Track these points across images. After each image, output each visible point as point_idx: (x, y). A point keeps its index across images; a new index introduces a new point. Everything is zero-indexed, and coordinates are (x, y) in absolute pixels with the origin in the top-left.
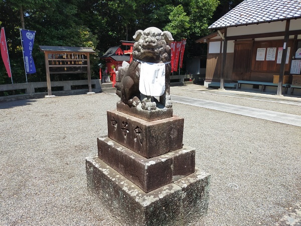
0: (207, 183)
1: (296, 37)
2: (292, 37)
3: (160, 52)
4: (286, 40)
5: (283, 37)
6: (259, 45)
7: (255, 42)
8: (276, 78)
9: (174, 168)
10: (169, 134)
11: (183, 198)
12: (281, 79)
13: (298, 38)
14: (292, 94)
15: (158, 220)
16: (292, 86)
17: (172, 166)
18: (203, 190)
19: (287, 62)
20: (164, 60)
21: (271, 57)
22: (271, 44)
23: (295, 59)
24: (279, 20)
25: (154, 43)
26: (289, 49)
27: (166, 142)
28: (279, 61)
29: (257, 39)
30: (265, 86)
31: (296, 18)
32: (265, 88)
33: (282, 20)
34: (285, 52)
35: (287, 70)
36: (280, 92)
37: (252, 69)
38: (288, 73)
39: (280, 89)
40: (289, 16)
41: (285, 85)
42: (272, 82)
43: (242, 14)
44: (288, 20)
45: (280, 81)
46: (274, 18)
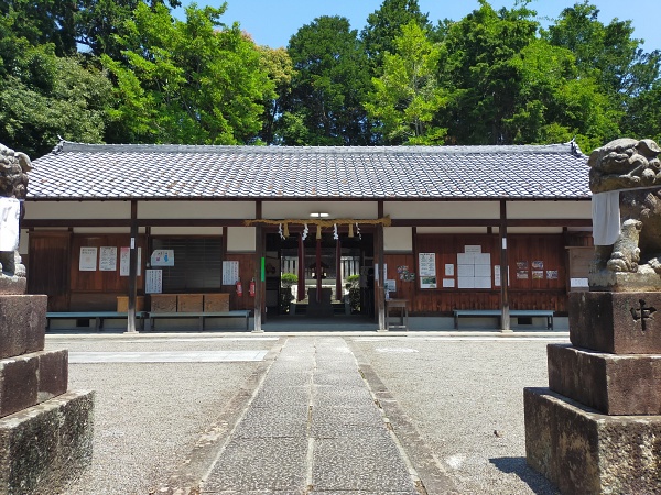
0: (91, 404)
1: (148, 231)
2: (142, 229)
3: (15, 180)
4: (134, 233)
5: (127, 230)
6: (84, 240)
7: (74, 236)
8: (123, 302)
9: (41, 378)
10: (27, 319)
11: (61, 425)
12: (132, 304)
13: (152, 233)
14: (153, 329)
15: (27, 461)
16: (151, 315)
17: (37, 373)
18: (86, 416)
19: (139, 273)
20: (19, 194)
21: (108, 264)
22: (106, 241)
23: (151, 268)
24: (119, 199)
25: (7, 164)
26: (139, 249)
27: (22, 333)
28: (125, 272)
29: (78, 230)
30: (102, 319)
31: (147, 199)
32: (102, 323)
33: (125, 199)
34: (133, 254)
35: (140, 287)
36: (133, 326)
37: (72, 287)
38: (141, 292)
39: (131, 323)
40: (135, 194)
41: (139, 314)
42: (116, 310)
43: (45, 179)
44: (134, 201)
45: (130, 308)
46: (111, 195)
